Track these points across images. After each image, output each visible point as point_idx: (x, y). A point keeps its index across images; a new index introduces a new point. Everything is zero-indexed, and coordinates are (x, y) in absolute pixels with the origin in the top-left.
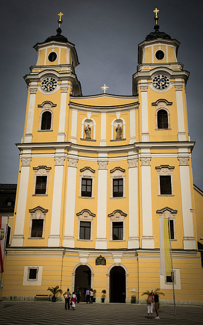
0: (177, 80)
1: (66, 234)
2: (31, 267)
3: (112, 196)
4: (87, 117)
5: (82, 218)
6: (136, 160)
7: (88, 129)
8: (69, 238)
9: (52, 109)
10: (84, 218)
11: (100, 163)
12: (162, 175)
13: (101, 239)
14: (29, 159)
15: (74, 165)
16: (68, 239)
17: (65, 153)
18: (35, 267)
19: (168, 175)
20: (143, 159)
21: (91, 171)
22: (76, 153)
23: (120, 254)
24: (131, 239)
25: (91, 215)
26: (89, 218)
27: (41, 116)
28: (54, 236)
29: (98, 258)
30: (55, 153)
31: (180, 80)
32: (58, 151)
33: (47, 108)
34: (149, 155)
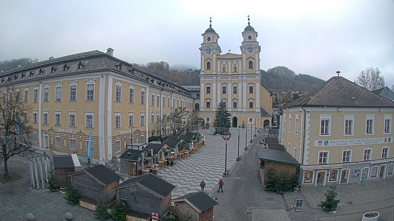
2: (207, 117)
3: (233, 93)
4: (223, 63)
6: (241, 81)
7: (224, 68)
9: (210, 61)
11: (229, 81)
13: (229, 108)
14: (203, 81)
15: (219, 82)
17: (216, 78)
19: (252, 86)
20: (244, 80)
21: (226, 84)
22: (220, 78)
24: (239, 108)
25: (226, 100)
27: (207, 64)
28: (214, 108)
31: (258, 49)
32: (213, 78)
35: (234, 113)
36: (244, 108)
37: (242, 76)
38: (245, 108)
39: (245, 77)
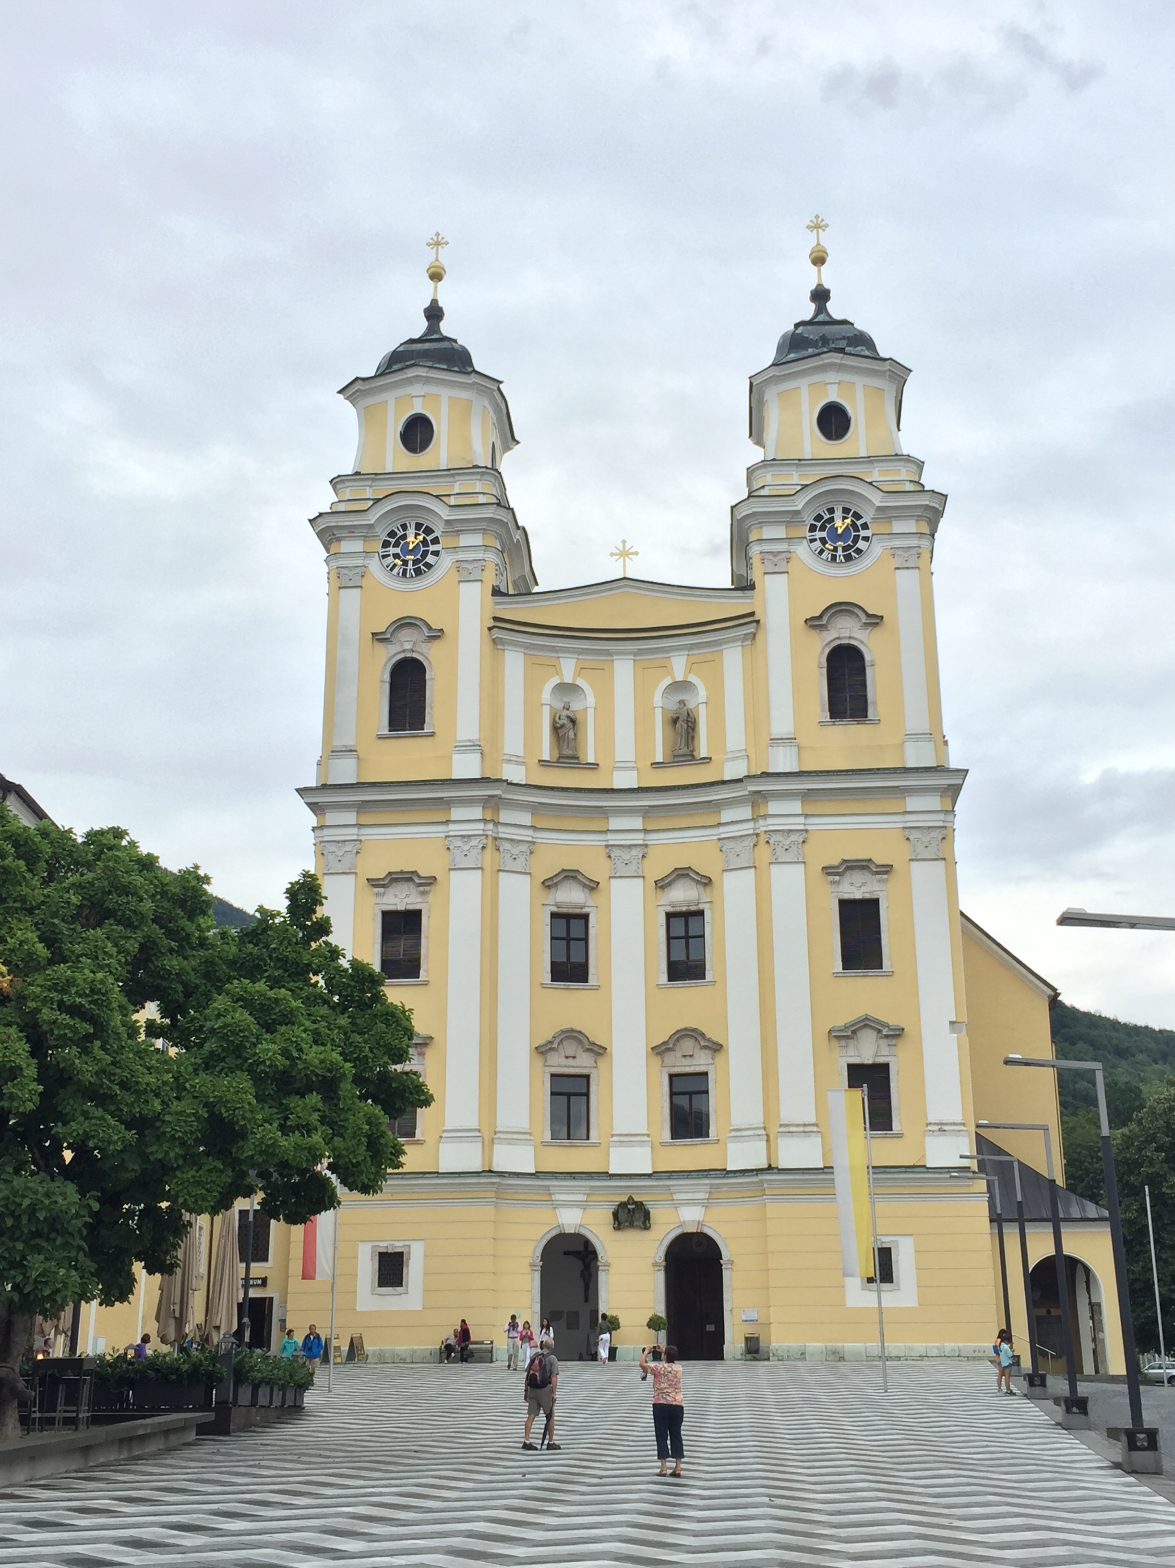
0: (898, 527)
1: (502, 1123)
2: (384, 1246)
3: (663, 979)
4: (558, 672)
5: (560, 1064)
6: (749, 843)
7: (565, 721)
8: (515, 1137)
9: (424, 647)
10: (564, 1061)
11: (616, 853)
12: (847, 896)
13: (629, 1139)
14: (349, 847)
15: (518, 865)
16: (509, 1141)
17: (485, 821)
18: (397, 1246)
19: (868, 896)
20: (779, 837)
21: (584, 885)
22: (525, 818)
23: (700, 1190)
24: (739, 1134)
25: (589, 1050)
26: (582, 1063)
27: (387, 677)
28: (461, 1135)
29: (623, 1205)
30: (447, 822)
31: (910, 526)
32: (457, 813)
33: (408, 646)
34: (797, 823)
35: (683, 1190)
36: (790, 1130)
37: (758, 799)
38: (805, 1130)
39: (795, 807)
